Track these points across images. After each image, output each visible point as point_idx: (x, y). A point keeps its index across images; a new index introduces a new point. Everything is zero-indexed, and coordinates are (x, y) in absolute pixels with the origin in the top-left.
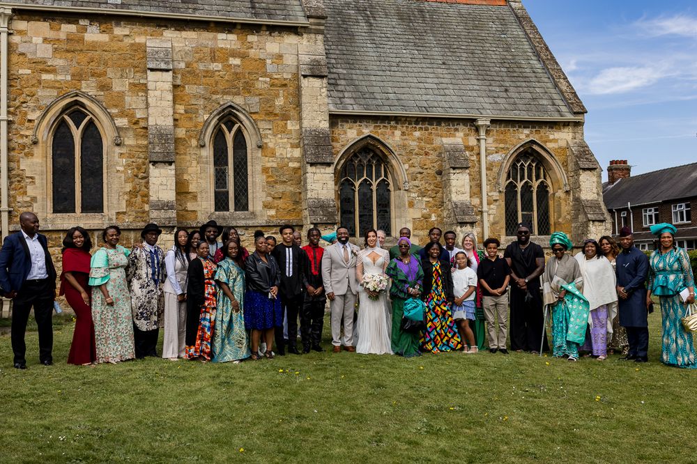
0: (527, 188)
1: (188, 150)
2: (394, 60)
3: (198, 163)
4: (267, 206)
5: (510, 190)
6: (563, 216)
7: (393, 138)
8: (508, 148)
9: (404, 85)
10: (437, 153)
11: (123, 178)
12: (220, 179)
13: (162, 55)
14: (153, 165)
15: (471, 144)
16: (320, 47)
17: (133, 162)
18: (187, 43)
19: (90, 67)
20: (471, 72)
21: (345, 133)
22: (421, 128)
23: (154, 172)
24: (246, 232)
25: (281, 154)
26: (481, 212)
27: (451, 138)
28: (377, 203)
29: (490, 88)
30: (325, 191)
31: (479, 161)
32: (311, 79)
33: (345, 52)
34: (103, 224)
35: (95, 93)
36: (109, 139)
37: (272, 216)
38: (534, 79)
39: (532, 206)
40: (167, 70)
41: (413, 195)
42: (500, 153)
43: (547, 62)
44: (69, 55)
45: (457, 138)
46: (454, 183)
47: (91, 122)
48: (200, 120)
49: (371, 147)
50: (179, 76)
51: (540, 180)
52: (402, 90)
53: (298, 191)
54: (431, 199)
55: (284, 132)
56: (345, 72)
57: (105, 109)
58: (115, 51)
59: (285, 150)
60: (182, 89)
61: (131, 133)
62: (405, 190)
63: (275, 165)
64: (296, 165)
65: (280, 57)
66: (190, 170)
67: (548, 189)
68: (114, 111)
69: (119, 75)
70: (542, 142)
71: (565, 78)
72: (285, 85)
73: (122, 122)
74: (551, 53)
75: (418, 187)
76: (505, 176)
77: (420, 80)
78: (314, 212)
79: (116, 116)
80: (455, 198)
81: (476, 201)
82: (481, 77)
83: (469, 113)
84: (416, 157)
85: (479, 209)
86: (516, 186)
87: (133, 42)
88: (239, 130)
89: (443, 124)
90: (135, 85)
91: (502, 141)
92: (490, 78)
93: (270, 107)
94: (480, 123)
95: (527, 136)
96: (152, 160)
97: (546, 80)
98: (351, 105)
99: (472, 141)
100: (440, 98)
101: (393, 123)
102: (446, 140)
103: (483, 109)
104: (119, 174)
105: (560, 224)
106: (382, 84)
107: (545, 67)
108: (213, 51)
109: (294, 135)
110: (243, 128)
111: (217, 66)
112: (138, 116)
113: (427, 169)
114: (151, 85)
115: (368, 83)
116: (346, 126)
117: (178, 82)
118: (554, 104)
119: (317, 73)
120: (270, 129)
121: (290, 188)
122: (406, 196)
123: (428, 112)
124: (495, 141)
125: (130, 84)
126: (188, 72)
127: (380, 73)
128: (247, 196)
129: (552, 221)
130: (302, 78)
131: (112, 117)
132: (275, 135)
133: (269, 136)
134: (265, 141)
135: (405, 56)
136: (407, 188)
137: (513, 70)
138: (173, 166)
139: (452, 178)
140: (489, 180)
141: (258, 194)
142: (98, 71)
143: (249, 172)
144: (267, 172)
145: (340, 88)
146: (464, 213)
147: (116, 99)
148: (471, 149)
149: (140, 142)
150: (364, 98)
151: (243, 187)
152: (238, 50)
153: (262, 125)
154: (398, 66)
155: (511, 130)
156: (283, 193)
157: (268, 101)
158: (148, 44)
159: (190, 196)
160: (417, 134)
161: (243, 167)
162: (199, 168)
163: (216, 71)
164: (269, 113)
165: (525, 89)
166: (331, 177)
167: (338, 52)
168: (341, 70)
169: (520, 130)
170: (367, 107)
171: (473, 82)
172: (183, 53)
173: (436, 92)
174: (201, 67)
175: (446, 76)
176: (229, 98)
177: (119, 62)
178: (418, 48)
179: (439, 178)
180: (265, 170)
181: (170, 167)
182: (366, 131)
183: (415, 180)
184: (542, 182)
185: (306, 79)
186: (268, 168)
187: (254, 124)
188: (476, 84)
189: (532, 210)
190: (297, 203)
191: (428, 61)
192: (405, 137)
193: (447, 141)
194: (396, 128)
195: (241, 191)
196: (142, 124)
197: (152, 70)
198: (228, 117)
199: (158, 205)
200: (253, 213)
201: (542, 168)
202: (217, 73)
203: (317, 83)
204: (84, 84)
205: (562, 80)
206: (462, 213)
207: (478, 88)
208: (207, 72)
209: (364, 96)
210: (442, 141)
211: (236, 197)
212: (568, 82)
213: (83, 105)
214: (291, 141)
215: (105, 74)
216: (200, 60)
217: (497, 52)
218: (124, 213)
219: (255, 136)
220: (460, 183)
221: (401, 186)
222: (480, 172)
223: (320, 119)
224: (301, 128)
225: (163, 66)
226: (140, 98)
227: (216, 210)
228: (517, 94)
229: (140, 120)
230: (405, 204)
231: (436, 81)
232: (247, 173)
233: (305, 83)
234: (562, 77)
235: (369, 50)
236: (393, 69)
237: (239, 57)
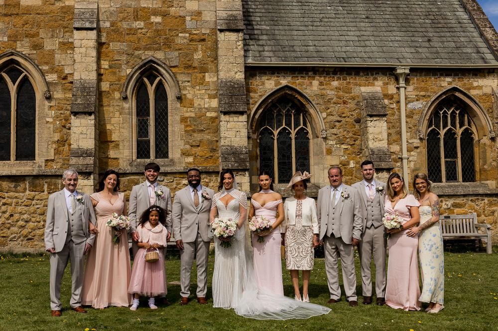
0: (450, 135)
1: (111, 102)
2: (318, 16)
3: (120, 114)
4: (185, 154)
5: (432, 138)
6: (488, 162)
7: (311, 87)
8: (429, 96)
9: (325, 38)
10: (356, 101)
11: (52, 129)
12: (142, 129)
13: (88, 16)
14: (74, 116)
15: (390, 92)
16: (237, 3)
17: (61, 114)
18: (112, 4)
19: (24, 28)
20: (394, 25)
21: (263, 84)
22: (339, 79)
23: (75, 121)
24: (166, 178)
25: (199, 105)
26: (401, 159)
27: (369, 87)
28: (296, 151)
29: (413, 38)
30: (238, 139)
31: (399, 109)
32: (227, 33)
33: (271, 11)
34: (33, 170)
35: (29, 52)
36: (41, 93)
37: (190, 163)
38: (459, 29)
39: (456, 153)
40: (91, 29)
41: (331, 143)
42: (421, 101)
43: (473, 13)
44: (7, 19)
45: (377, 87)
46: (370, 130)
47: (26, 79)
48: (123, 74)
49: (289, 97)
50: (105, 35)
51: (464, 128)
52: (323, 43)
53: (215, 139)
54: (349, 147)
55: (202, 84)
56: (268, 28)
57: (37, 66)
58: (47, 14)
59: (203, 101)
60: (107, 46)
61: (59, 88)
62: (323, 138)
63: (193, 115)
64: (213, 114)
65: (199, 13)
66: (113, 121)
67: (473, 136)
68: (45, 68)
69: (50, 35)
70: (466, 89)
71: (491, 27)
72: (204, 40)
73: (52, 77)
74: (477, 4)
75: (336, 135)
76: (426, 123)
77: (341, 33)
78: (226, 158)
79: (47, 72)
80: (372, 145)
81: (395, 148)
82: (403, 29)
83: (388, 62)
84: (334, 105)
85: (399, 156)
86: (439, 134)
87: (63, 5)
88: (160, 83)
89: (361, 74)
90: (64, 44)
91: (422, 89)
92: (413, 29)
93: (188, 60)
94: (399, 71)
95: (450, 83)
96: (73, 111)
97: (472, 30)
98: (270, 57)
99: (392, 89)
100: (360, 49)
101: (310, 73)
102: (363, 89)
103: (404, 58)
104: (48, 125)
105: (485, 170)
106: (303, 38)
107: (471, 18)
108: (136, 11)
109: (212, 87)
110: (164, 81)
111: (139, 24)
112: (67, 72)
113: (345, 117)
114: (77, 43)
115: (289, 38)
116: (264, 78)
117: (103, 40)
118: (478, 52)
119: (233, 27)
120: (188, 82)
121: (207, 137)
122: (324, 143)
123: (345, 62)
124: (416, 89)
125: (60, 43)
126: (113, 30)
127: (303, 28)
128: (167, 145)
129: (477, 168)
130: (218, 32)
131: (43, 74)
132: (193, 87)
133: (188, 88)
134: (184, 92)
135: (329, 12)
136: (324, 136)
137: (439, 22)
138: (93, 117)
139: (369, 125)
140: (410, 128)
141: (176, 142)
142: (32, 32)
143: (169, 122)
144: (186, 122)
145: (261, 43)
146: (381, 160)
147: (47, 56)
148: (390, 97)
149: (67, 95)
150: (284, 51)
151: (164, 136)
152: (159, 9)
153: (181, 78)
154: (321, 21)
155: (433, 78)
156: (200, 141)
157: (187, 54)
158: (76, 6)
159: (112, 145)
160: (335, 83)
161: (164, 117)
162: (121, 119)
163: (139, 29)
164: (188, 67)
165: (449, 39)
166: (244, 125)
167: (263, 11)
168: (264, 27)
169: (442, 78)
170: (286, 59)
171: (394, 34)
172: (108, 14)
173: (357, 44)
174: (125, 25)
175: (368, 29)
176: (150, 53)
177: (50, 24)
178: (342, 5)
179: (357, 126)
180: (184, 120)
181: (90, 118)
182: (284, 82)
183: (333, 128)
184: (466, 130)
185: (223, 33)
186: (186, 118)
187: (174, 76)
188: (398, 35)
189: (456, 157)
190: (214, 150)
191: (352, 16)
192: (322, 87)
193: (365, 90)
194: (313, 78)
195: (162, 140)
196: (70, 79)
197: (78, 29)
198: (149, 70)
199: (78, 153)
200: (172, 160)
201: (466, 115)
202: (140, 31)
203: (233, 36)
204: (19, 44)
205: (487, 29)
206: (377, 160)
207: (399, 39)
208: (131, 30)
209: (284, 49)
210: (360, 90)
211: (157, 146)
212: (494, 30)
213: (18, 63)
214: (209, 92)
215: (37, 34)
216: (124, 19)
217: (422, 6)
218: (53, 160)
219: (174, 88)
220: (377, 130)
221: (319, 134)
222: (400, 120)
223: (236, 70)
224: (218, 79)
225: (88, 25)
226: (69, 55)
227: (138, 158)
228: (440, 44)
229: (68, 76)
230: (323, 152)
231: (358, 33)
232: (167, 123)
233: (221, 36)
234: (488, 25)
235: (294, 8)
236: (315, 24)
237: (160, 15)
